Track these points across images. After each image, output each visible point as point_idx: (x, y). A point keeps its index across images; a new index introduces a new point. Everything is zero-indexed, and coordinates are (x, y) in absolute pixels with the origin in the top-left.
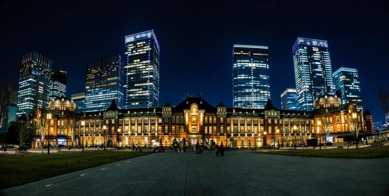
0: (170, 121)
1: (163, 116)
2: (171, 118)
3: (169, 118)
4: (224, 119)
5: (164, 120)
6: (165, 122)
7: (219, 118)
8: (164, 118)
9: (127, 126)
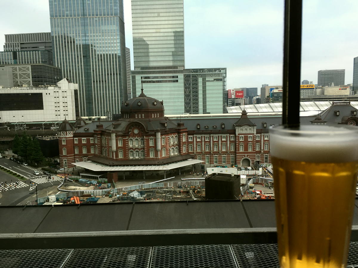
9: (266, 142)
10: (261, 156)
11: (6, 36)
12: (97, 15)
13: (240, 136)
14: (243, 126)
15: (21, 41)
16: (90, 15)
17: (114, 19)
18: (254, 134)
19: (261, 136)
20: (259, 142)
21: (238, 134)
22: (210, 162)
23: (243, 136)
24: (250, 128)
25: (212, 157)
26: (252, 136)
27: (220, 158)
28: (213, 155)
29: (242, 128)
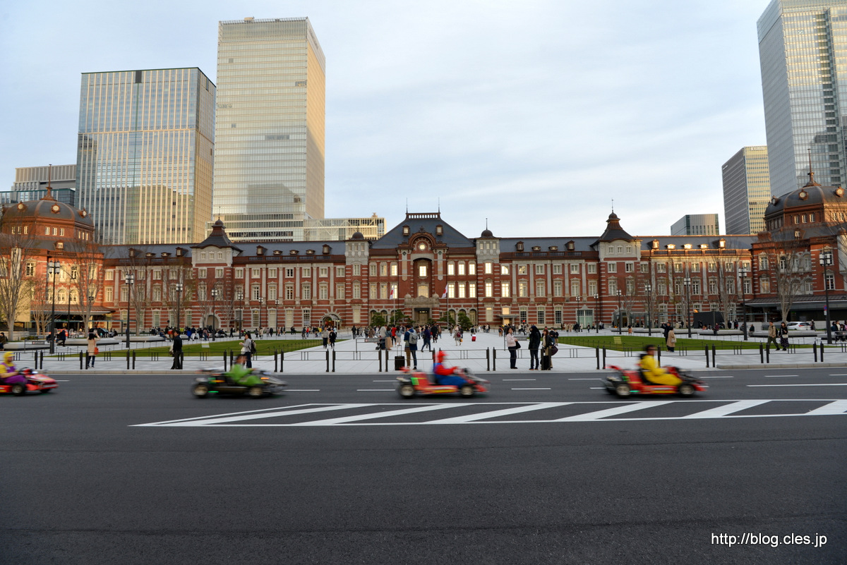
0: (365, 274)
1: (347, 260)
2: (368, 266)
3: (362, 266)
4: (493, 265)
5: (351, 271)
6: (354, 274)
7: (481, 265)
8: (351, 266)
9: (256, 283)
10: (244, 312)
11: (18, 170)
12: (158, 127)
13: (200, 268)
14: (206, 249)
15: (41, 179)
16: (146, 128)
17: (187, 135)
18: (226, 264)
19: (245, 270)
20: (242, 282)
21: (197, 265)
22: (145, 323)
23: (205, 268)
24: (220, 252)
25: (148, 313)
26: (222, 268)
27: (165, 316)
28: (150, 309)
29: (203, 252)
